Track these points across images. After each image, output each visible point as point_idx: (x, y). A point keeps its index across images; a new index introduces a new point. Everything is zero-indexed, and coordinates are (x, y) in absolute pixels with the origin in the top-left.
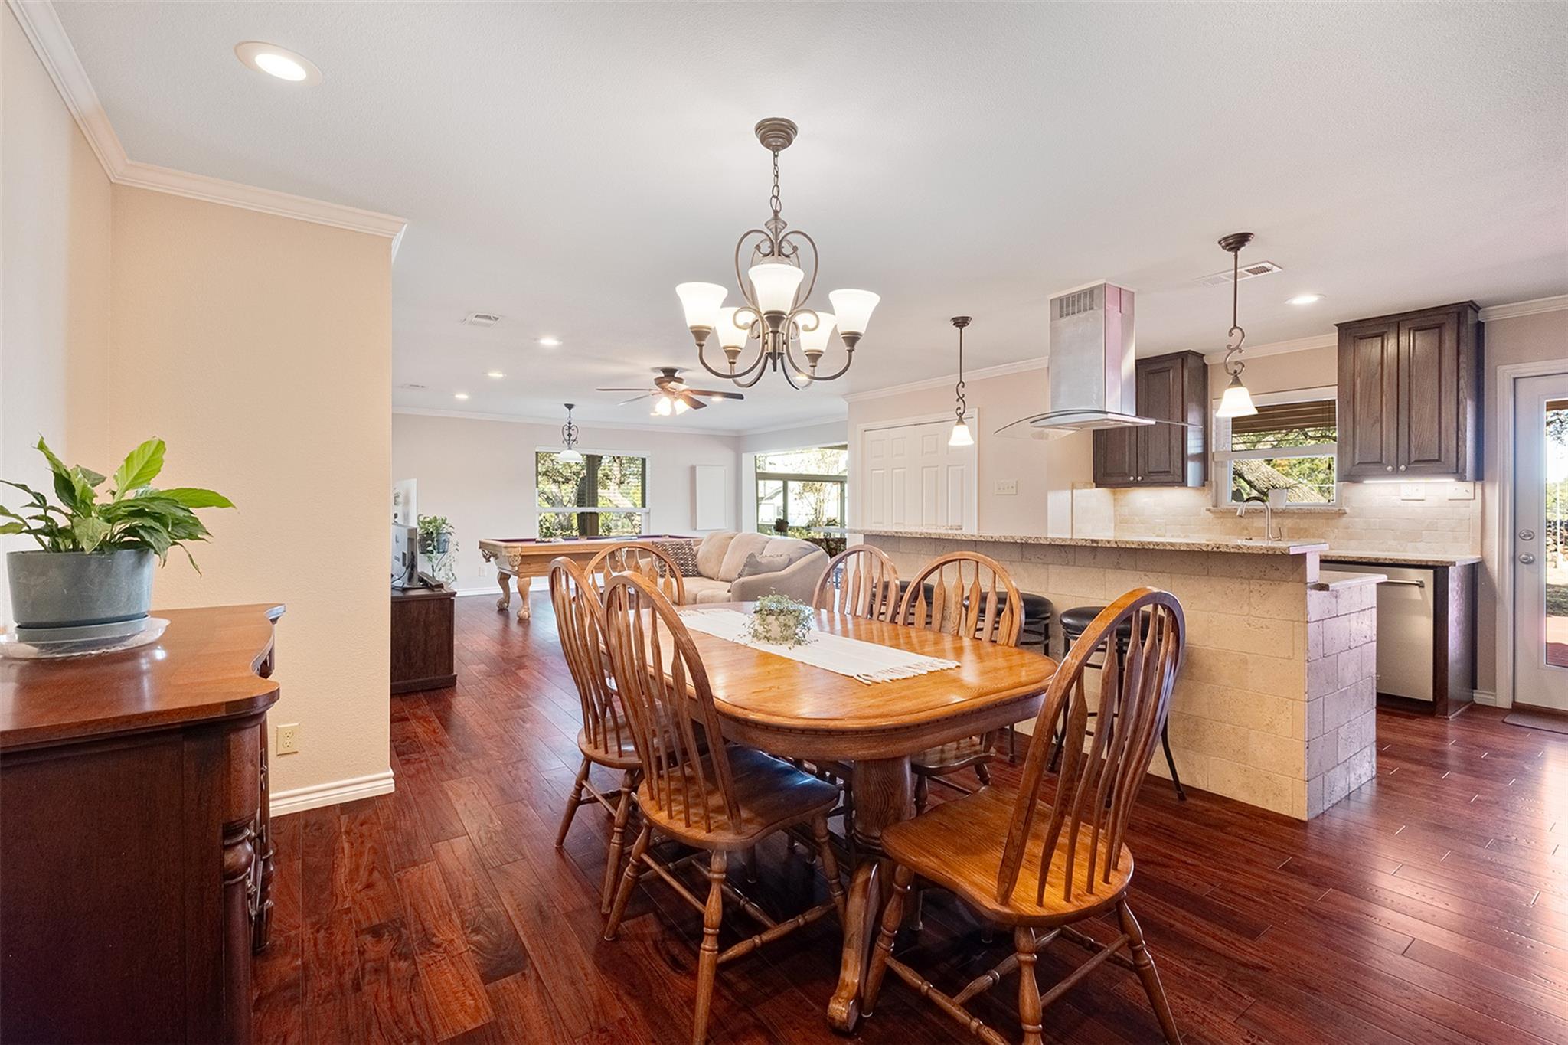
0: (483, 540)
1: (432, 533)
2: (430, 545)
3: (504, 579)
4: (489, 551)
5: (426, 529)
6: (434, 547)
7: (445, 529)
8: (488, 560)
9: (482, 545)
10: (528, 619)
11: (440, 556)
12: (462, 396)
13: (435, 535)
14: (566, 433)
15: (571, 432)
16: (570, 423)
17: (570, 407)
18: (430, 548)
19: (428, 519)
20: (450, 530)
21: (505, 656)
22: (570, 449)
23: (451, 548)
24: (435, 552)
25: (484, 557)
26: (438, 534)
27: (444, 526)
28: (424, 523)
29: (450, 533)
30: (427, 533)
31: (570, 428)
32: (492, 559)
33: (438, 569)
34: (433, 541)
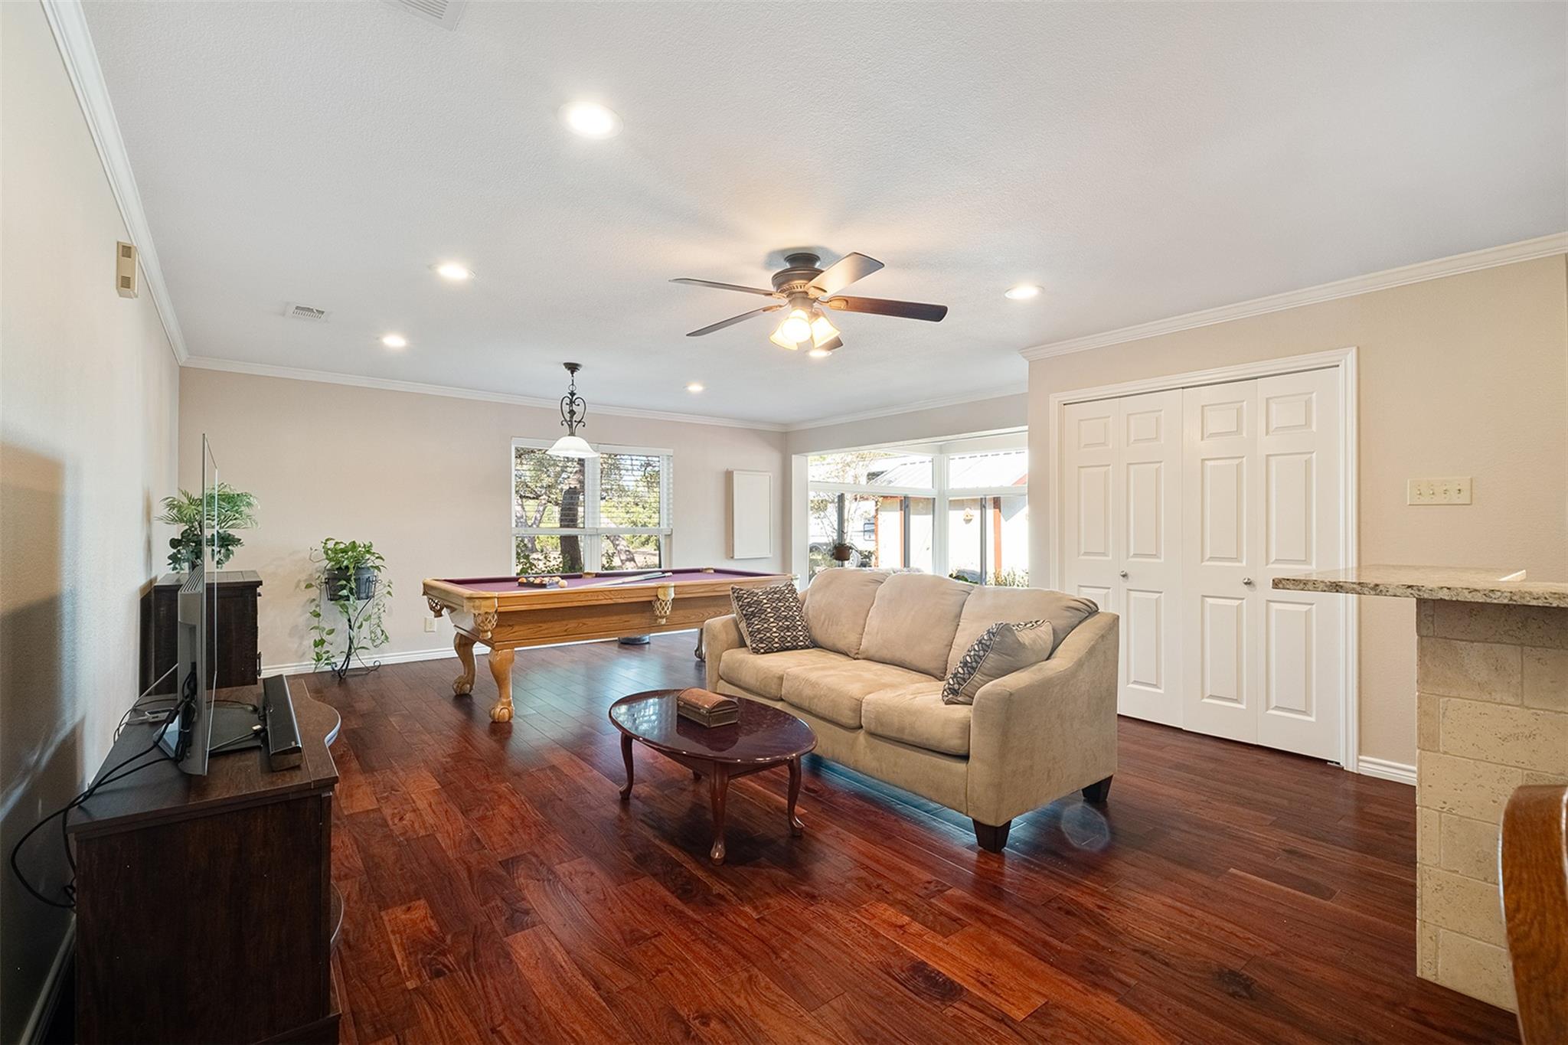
0: (429, 581)
1: (347, 567)
2: (343, 587)
3: (464, 644)
4: (439, 600)
5: (338, 562)
6: (351, 589)
7: (371, 561)
8: (438, 614)
9: (428, 590)
10: (508, 722)
11: (361, 604)
12: (394, 341)
13: (352, 571)
14: (566, 408)
15: (575, 408)
16: (572, 394)
17: (573, 367)
18: (345, 592)
19: (342, 546)
20: (378, 562)
21: (473, 858)
22: (572, 434)
23: (379, 590)
24: (352, 598)
25: (432, 608)
26: (358, 569)
27: (368, 556)
28: (335, 551)
29: (377, 568)
30: (340, 569)
31: (572, 402)
32: (445, 611)
33: (357, 625)
34: (348, 580)
